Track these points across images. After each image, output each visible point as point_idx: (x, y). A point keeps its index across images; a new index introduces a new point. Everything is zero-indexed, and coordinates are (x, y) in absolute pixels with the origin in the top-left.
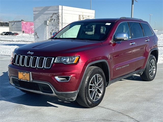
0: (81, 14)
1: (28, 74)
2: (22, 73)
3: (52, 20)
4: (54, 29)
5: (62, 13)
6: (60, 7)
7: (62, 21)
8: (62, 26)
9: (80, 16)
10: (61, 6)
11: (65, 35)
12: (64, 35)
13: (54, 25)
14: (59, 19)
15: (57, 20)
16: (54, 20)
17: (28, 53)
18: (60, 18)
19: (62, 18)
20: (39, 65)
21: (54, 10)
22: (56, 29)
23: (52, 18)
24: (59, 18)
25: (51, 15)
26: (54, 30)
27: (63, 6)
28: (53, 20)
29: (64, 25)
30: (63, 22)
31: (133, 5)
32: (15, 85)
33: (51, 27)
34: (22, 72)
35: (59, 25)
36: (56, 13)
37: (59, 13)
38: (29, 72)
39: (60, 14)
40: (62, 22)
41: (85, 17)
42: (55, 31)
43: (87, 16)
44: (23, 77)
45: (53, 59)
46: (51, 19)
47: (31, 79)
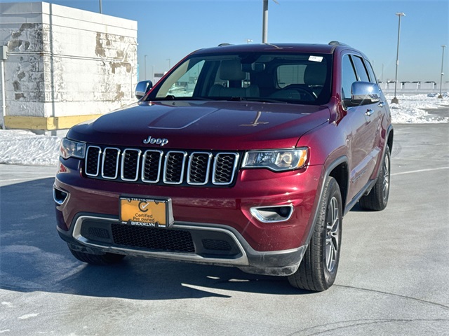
0: (102, 29)
1: (162, 204)
2: (136, 201)
3: (20, 44)
4: (28, 72)
5: (51, 24)
6: (45, 6)
7: (51, 49)
8: (52, 63)
9: (100, 35)
10: (48, 4)
11: (60, 90)
12: (57, 90)
13: (26, 58)
14: (42, 42)
15: (36, 45)
16: (27, 44)
17: (145, 142)
18: (46, 39)
19: (51, 41)
20: (191, 176)
21: (26, 16)
22: (32, 71)
23: (20, 38)
24: (44, 39)
25: (17, 30)
26: (27, 74)
27: (53, 5)
28: (23, 44)
29: (57, 59)
30: (55, 52)
31: (267, 12)
32: (86, 239)
33: (15, 65)
34: (138, 198)
35: (42, 61)
36: (32, 23)
37: (41, 24)
38: (165, 198)
39: (45, 27)
40: (51, 52)
41: (114, 39)
42: (30, 77)
43: (117, 37)
44: (139, 215)
45: (237, 156)
46: (15, 42)
47: (171, 219)
